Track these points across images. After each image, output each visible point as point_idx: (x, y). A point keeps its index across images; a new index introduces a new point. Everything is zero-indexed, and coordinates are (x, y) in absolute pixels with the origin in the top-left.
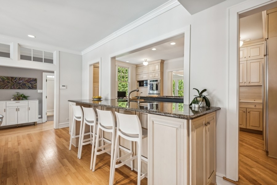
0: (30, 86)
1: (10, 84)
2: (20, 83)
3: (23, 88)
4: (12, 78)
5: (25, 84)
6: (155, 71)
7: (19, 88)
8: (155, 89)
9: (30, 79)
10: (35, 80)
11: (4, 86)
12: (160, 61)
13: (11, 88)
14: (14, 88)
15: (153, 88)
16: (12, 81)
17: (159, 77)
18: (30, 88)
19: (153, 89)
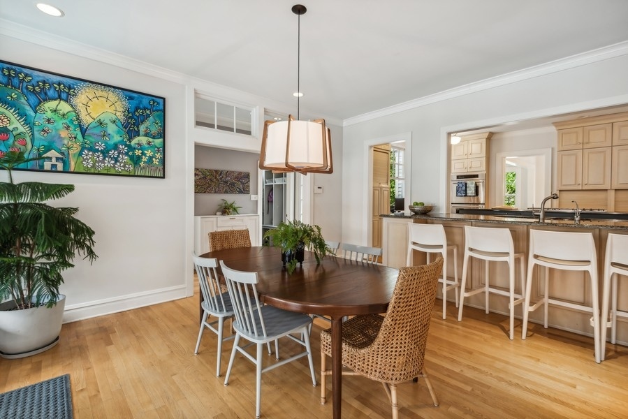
0: (241, 187)
1: (213, 184)
2: (227, 182)
3: (232, 192)
4: (216, 171)
5: (233, 184)
6: (470, 156)
7: (226, 192)
8: (472, 193)
9: (240, 173)
10: (247, 176)
11: (206, 187)
12: (488, 134)
13: (215, 192)
14: (219, 192)
15: (468, 192)
16: (216, 178)
17: (484, 168)
18: (240, 192)
19: (466, 193)
